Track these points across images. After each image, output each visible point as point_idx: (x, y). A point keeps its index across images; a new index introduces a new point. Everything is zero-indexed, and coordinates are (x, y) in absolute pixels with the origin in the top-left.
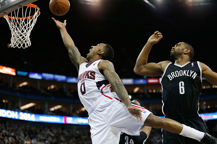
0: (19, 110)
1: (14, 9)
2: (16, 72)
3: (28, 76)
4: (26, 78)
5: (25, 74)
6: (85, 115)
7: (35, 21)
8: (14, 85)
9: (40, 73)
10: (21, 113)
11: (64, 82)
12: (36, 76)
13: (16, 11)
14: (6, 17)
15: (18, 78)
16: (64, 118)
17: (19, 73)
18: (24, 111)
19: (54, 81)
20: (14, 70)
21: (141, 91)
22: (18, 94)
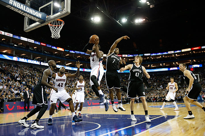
1: (52, 21)
2: (64, 50)
3: (69, 51)
4: (69, 53)
5: (68, 51)
6: (90, 68)
7: (62, 27)
9: (74, 51)
10: (66, 67)
11: (84, 55)
12: (72, 52)
13: (54, 22)
14: (49, 25)
15: (65, 53)
16: (83, 69)
17: (65, 50)
19: (80, 54)
20: (63, 49)
22: (65, 59)
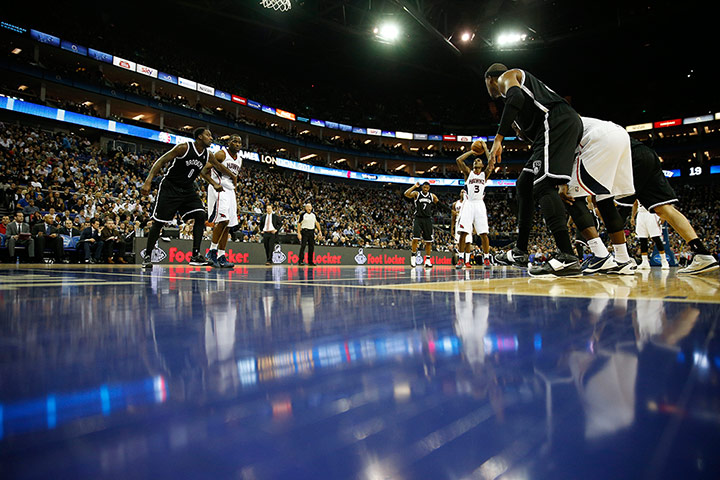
0: (298, 161)
2: (296, 118)
3: (309, 122)
4: (308, 125)
5: (306, 120)
8: (294, 131)
9: (323, 121)
10: (301, 164)
11: (351, 132)
12: (318, 123)
16: (347, 172)
17: (299, 118)
18: (302, 162)
19: (338, 131)
20: (293, 115)
21: (435, 149)
22: (298, 142)
